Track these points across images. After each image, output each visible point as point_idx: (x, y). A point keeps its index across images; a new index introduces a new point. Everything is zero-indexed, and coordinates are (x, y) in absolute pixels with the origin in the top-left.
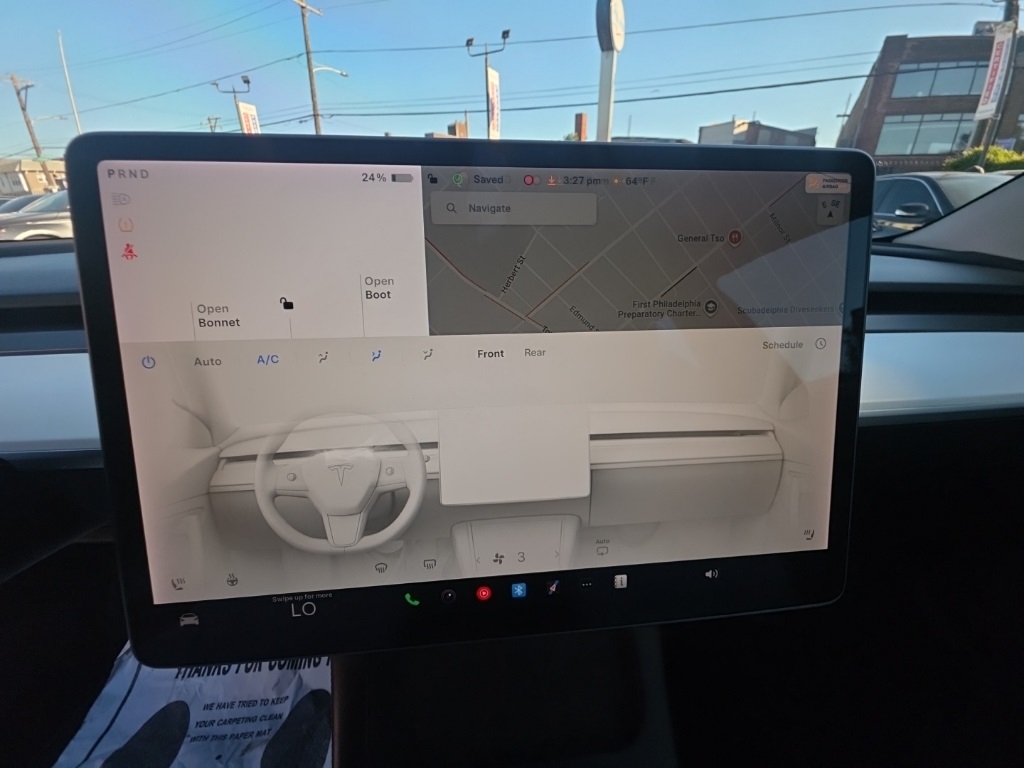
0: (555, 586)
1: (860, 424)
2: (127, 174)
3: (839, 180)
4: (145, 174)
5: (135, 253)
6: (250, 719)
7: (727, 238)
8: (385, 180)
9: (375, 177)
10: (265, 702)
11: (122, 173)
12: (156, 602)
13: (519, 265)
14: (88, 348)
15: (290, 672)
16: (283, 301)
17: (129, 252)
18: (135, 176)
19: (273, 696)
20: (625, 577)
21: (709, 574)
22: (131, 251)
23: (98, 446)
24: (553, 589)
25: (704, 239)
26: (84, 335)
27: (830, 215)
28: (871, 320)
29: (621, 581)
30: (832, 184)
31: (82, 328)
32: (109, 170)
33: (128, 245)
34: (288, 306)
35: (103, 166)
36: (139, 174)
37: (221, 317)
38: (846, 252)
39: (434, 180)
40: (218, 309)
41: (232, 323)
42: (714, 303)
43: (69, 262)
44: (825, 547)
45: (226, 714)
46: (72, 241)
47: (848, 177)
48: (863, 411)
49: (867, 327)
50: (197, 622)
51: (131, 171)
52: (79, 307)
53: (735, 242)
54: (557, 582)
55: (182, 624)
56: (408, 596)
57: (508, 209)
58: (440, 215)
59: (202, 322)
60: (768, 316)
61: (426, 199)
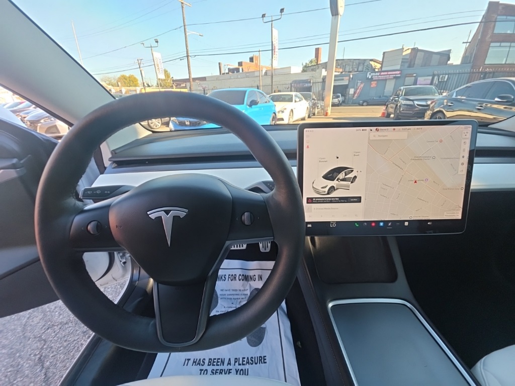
6: (237, 295)
7: (439, 142)
9: (359, 130)
10: (240, 290)
13: (388, 148)
15: (246, 282)
17: (308, 147)
19: (242, 289)
20: (407, 223)
21: (429, 223)
24: (390, 224)
25: (433, 142)
27: (466, 135)
28: (476, 159)
29: (406, 224)
30: (467, 128)
35: (305, 130)
37: (324, 160)
39: (371, 130)
42: (435, 157)
44: (460, 218)
45: (228, 293)
47: (471, 126)
49: (475, 162)
50: (311, 226)
53: (441, 142)
55: (308, 226)
57: (387, 136)
58: (372, 138)
59: (320, 161)
60: (448, 160)
61: (369, 134)
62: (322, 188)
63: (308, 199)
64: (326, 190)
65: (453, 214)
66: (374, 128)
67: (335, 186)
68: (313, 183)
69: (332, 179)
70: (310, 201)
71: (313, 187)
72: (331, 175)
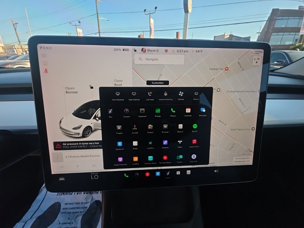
0: (169, 173)
1: (264, 127)
2: (46, 48)
3: (259, 52)
4: (51, 48)
5: (48, 71)
6: (78, 208)
7: (224, 69)
8: (121, 50)
9: (118, 49)
10: (82, 203)
11: (44, 48)
12: (52, 173)
13: (160, 77)
14: (34, 99)
15: (90, 195)
16: (90, 86)
17: (46, 71)
18: (48, 49)
19: (84, 201)
20: (190, 171)
21: (215, 171)
22: (47, 71)
23: (37, 128)
24: (168, 174)
25: (217, 69)
26: (33, 95)
27: (257, 62)
28: (268, 95)
30: (258, 53)
31: (33, 94)
32: (41, 47)
33: (46, 69)
34: (92, 88)
35: (39, 46)
36: (49, 48)
37: (72, 91)
38: (261, 74)
39: (135, 51)
40: (71, 88)
41: (75, 93)
42: (220, 89)
43: (29, 74)
44: (252, 164)
45: (71, 206)
46: (30, 68)
47: (262, 51)
48: (265, 123)
49: (267, 98)
50: (64, 180)
51: (47, 47)
52: (32, 87)
53: (227, 70)
54: (169, 172)
55: (60, 180)
56: (125, 174)
57: (157, 60)
58: (137, 62)
59: (67, 92)
60: (236, 93)
61: (133, 56)
62: (74, 129)
63: (55, 144)
64: (81, 131)
65: (243, 160)
66: (139, 48)
67: (92, 126)
68: (60, 122)
69: (87, 116)
70: (59, 146)
71: (61, 128)
72: (85, 111)
